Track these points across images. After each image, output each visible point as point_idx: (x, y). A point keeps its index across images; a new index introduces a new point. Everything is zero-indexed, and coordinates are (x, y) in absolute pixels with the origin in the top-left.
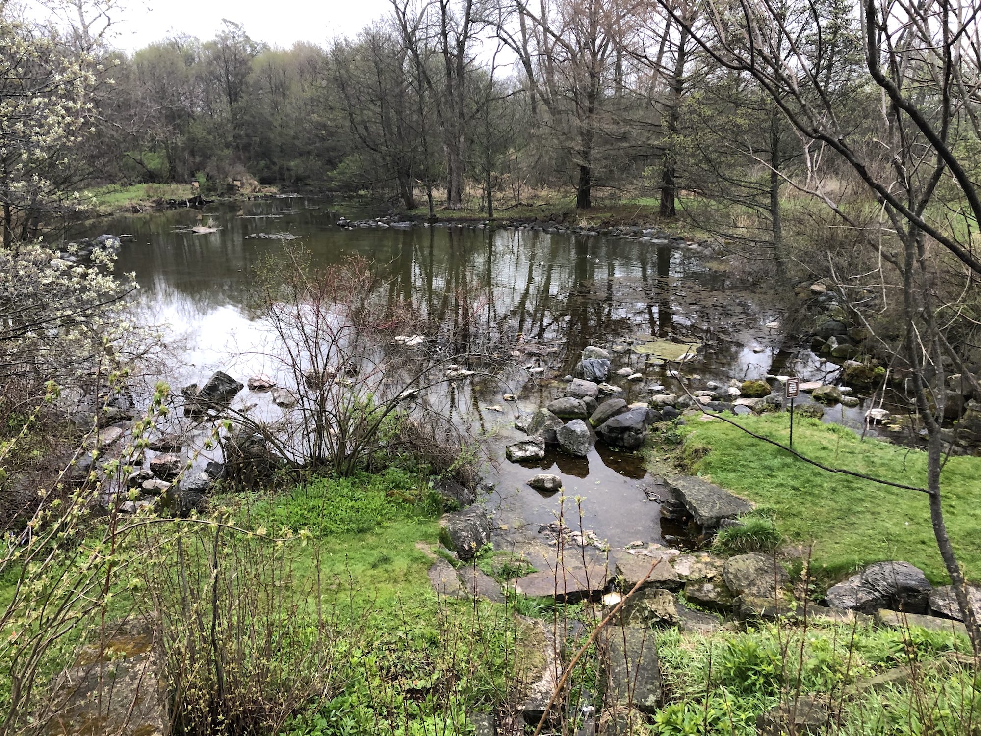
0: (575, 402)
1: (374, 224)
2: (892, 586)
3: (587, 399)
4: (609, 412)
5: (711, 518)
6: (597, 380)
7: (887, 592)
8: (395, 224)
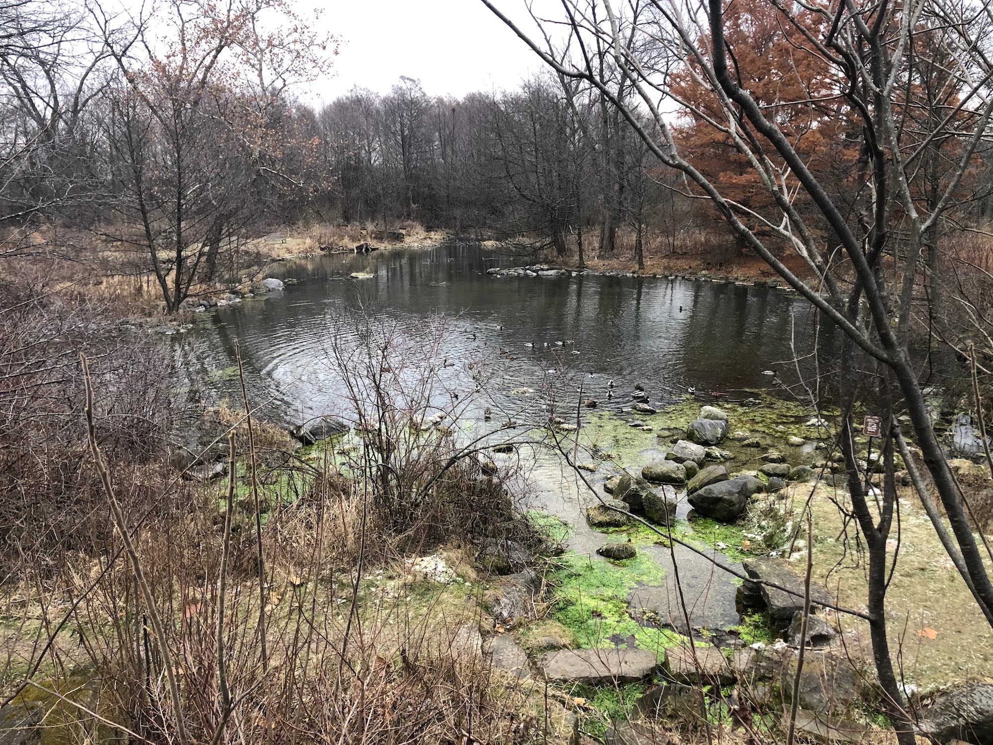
0: (672, 465)
1: (521, 272)
2: (981, 713)
3: (689, 463)
4: (706, 481)
5: (784, 608)
6: (706, 443)
7: (973, 719)
8: (545, 273)
